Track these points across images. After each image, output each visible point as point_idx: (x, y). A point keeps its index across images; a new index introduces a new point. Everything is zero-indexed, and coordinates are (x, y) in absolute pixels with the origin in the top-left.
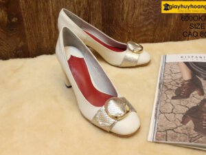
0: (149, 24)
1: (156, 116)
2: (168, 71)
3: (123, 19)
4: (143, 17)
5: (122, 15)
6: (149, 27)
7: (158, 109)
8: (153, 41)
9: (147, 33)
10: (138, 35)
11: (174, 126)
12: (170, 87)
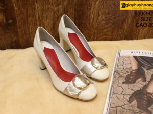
0: (109, 27)
1: (110, 95)
2: (121, 62)
3: (90, 23)
4: (104, 22)
5: (89, 20)
6: (109, 29)
7: (112, 90)
8: (111, 40)
9: (107, 33)
10: (101, 35)
11: (123, 104)
12: (121, 74)
